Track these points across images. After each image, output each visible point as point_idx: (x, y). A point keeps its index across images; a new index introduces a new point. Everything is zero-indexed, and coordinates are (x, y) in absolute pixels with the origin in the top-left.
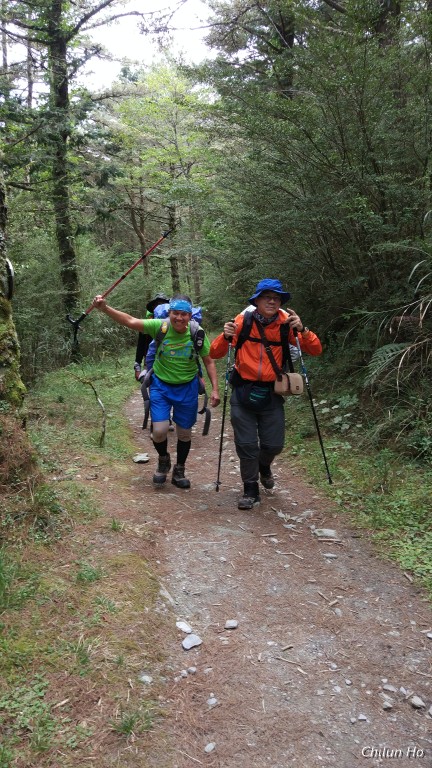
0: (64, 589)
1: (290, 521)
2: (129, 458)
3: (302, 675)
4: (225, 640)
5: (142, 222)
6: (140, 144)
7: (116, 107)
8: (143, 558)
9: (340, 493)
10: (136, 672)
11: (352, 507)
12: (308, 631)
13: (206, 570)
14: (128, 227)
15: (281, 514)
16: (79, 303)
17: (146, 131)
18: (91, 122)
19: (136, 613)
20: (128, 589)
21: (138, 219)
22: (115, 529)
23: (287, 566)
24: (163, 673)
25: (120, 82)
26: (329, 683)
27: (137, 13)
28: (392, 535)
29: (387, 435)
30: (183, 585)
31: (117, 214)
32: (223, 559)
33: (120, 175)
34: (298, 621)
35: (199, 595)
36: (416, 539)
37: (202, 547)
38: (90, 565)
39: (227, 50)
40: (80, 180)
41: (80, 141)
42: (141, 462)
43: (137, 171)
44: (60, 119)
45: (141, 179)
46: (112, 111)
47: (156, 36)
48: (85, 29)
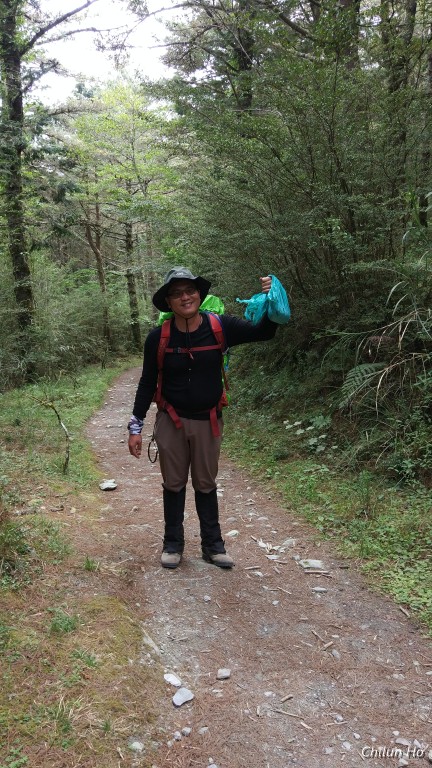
0: (37, 642)
1: (272, 551)
2: (95, 486)
3: (306, 731)
4: (219, 693)
5: (98, 238)
6: (96, 161)
7: (71, 122)
8: (121, 600)
9: (321, 519)
10: (125, 738)
11: (335, 535)
12: (306, 678)
13: (190, 611)
14: (83, 243)
15: (261, 544)
16: (34, 320)
17: (103, 147)
18: (45, 136)
19: (120, 667)
20: (109, 639)
21: (93, 234)
22: (89, 569)
23: (275, 603)
24: (155, 737)
25: (75, 98)
26: (337, 738)
27: (94, 30)
28: (381, 564)
29: (365, 457)
30: (168, 630)
31: (72, 229)
32: (207, 598)
33: (77, 191)
34: (294, 666)
35: (186, 641)
36: (407, 569)
37: (183, 584)
38: (65, 612)
39: (183, 70)
40: (36, 195)
41: (36, 155)
42: (108, 490)
43: (94, 187)
44: (15, 133)
45: (97, 195)
46: (67, 127)
47: (113, 53)
48: (40, 44)
